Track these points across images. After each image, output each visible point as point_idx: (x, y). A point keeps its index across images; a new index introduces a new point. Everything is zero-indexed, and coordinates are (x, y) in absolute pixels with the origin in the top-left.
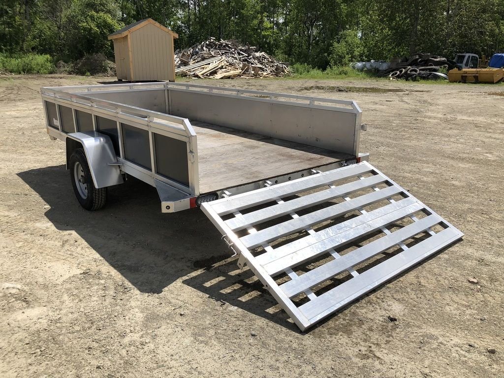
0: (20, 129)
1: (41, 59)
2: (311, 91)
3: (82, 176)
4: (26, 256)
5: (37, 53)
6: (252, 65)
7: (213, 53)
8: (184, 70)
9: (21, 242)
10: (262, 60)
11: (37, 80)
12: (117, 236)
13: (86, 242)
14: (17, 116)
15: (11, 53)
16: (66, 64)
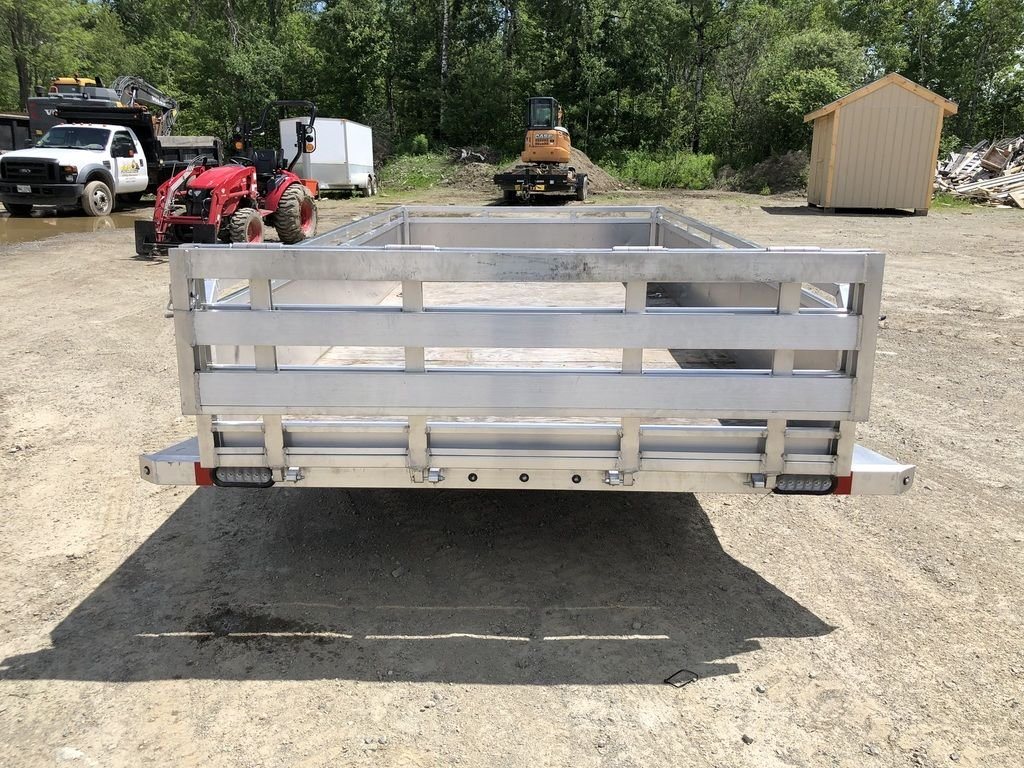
1: (698, 162)
16: (733, 171)
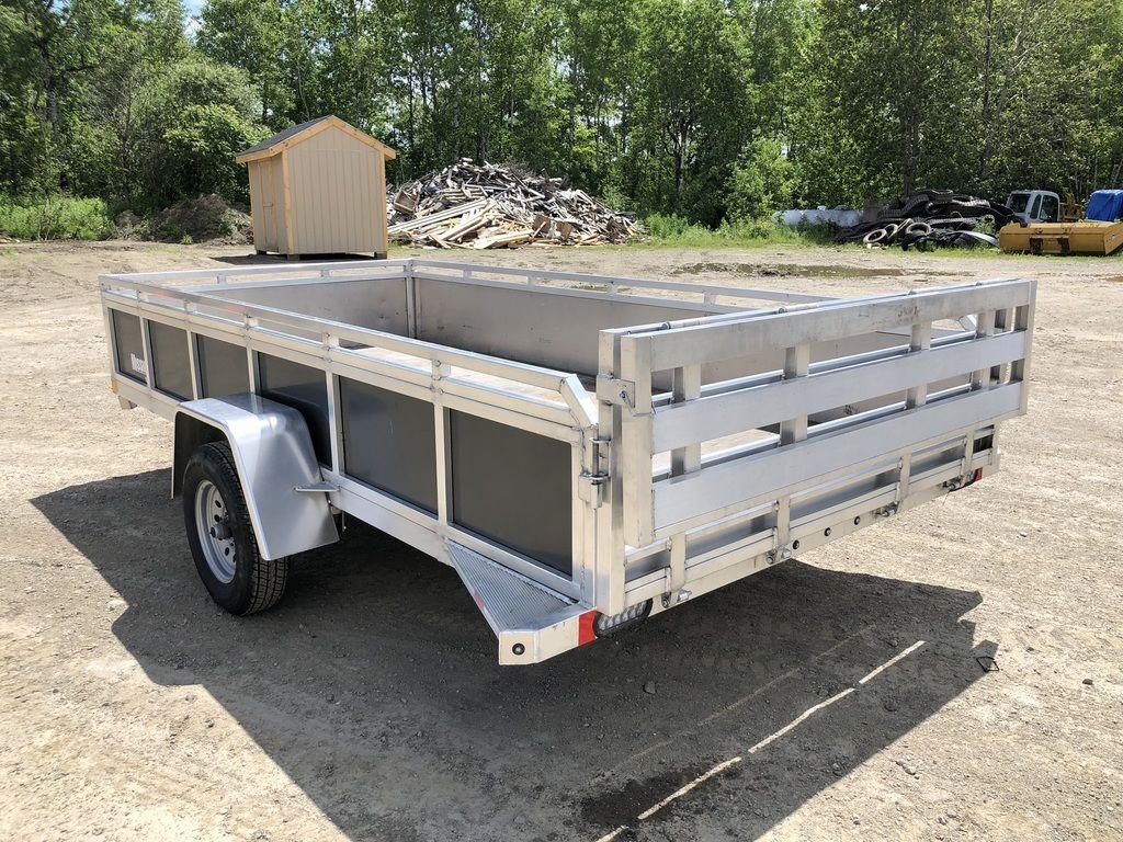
0: (37, 374)
1: (80, 207)
2: (701, 274)
3: (217, 518)
4: (65, 783)
5: (74, 194)
6: (556, 219)
7: (468, 193)
8: (405, 230)
9: (49, 728)
10: (577, 207)
11: (73, 253)
12: (330, 701)
13: (239, 727)
14: (28, 340)
15: (15, 192)
16: (137, 218)
